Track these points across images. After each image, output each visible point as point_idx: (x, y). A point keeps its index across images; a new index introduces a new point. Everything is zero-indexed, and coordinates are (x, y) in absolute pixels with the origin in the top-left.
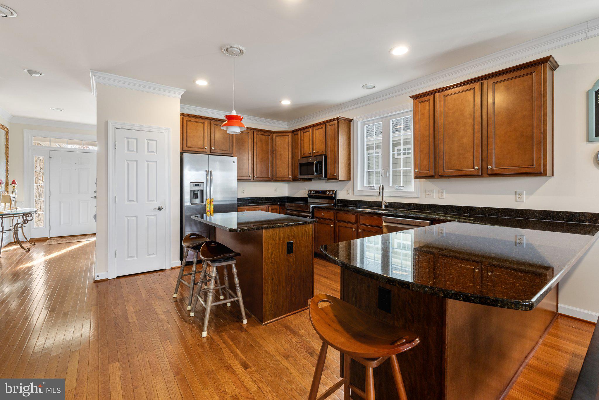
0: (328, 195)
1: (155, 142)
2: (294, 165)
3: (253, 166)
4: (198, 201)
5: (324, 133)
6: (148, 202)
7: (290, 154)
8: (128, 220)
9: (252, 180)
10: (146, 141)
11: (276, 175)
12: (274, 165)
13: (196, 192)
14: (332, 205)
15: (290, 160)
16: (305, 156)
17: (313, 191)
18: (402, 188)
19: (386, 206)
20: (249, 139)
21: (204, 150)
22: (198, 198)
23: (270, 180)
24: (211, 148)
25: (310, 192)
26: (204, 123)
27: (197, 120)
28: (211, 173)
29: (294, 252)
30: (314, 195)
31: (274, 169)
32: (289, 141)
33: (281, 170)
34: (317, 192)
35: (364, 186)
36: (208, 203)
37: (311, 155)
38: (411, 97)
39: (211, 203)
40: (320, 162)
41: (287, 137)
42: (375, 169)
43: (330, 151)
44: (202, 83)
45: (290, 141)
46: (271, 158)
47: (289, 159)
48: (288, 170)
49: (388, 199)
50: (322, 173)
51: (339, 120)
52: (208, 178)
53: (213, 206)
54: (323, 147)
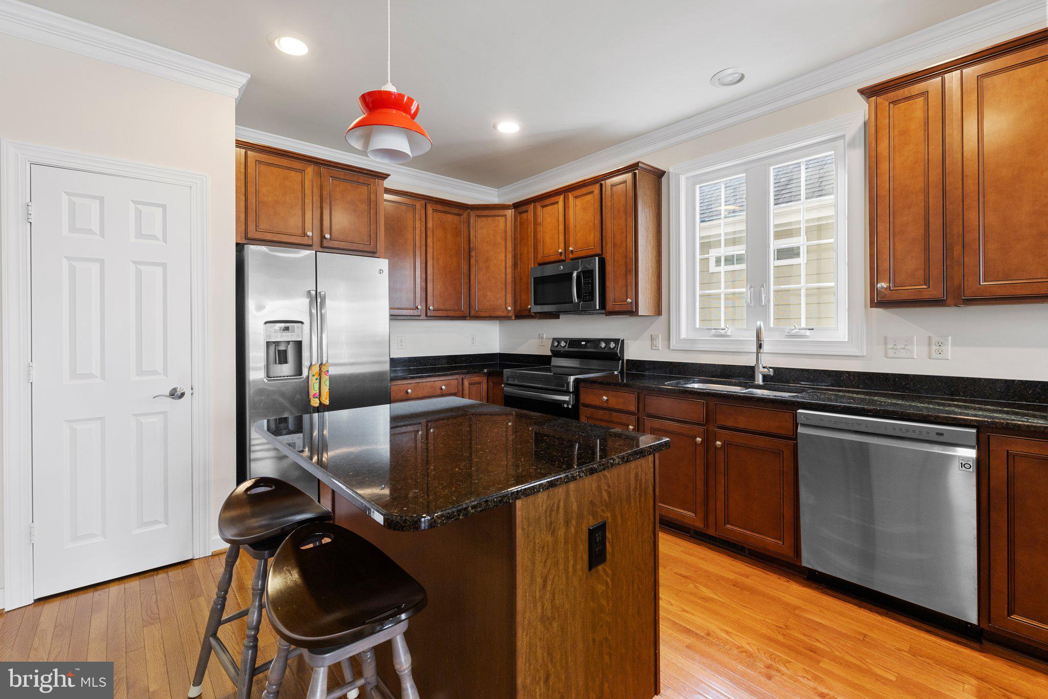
0: (603, 351)
1: (161, 209)
2: (518, 282)
3: (424, 284)
4: (286, 369)
5: (598, 205)
6: (139, 376)
7: (510, 256)
8: (74, 432)
9: (423, 317)
10: (132, 206)
11: (476, 305)
12: (472, 283)
13: (282, 348)
14: (616, 373)
15: (509, 271)
16: (547, 260)
17: (565, 340)
18: (808, 333)
19: (765, 377)
20: (414, 221)
21: (305, 241)
22: (286, 362)
23: (463, 318)
24: (323, 237)
25: (556, 344)
26: (302, 171)
27: (285, 162)
28: (323, 299)
29: (608, 557)
30: (567, 349)
31: (472, 291)
32: (506, 227)
33: (488, 293)
34: (574, 342)
35: (696, 329)
36: (313, 375)
37: (563, 257)
38: (862, 92)
39: (323, 375)
40: (588, 274)
41: (502, 220)
42: (726, 288)
43: (615, 245)
44: (292, 47)
45: (509, 228)
46: (465, 268)
47: (506, 268)
48: (504, 293)
49: (770, 360)
50: (592, 298)
51: (637, 171)
52: (314, 311)
53: (328, 383)
54: (593, 237)
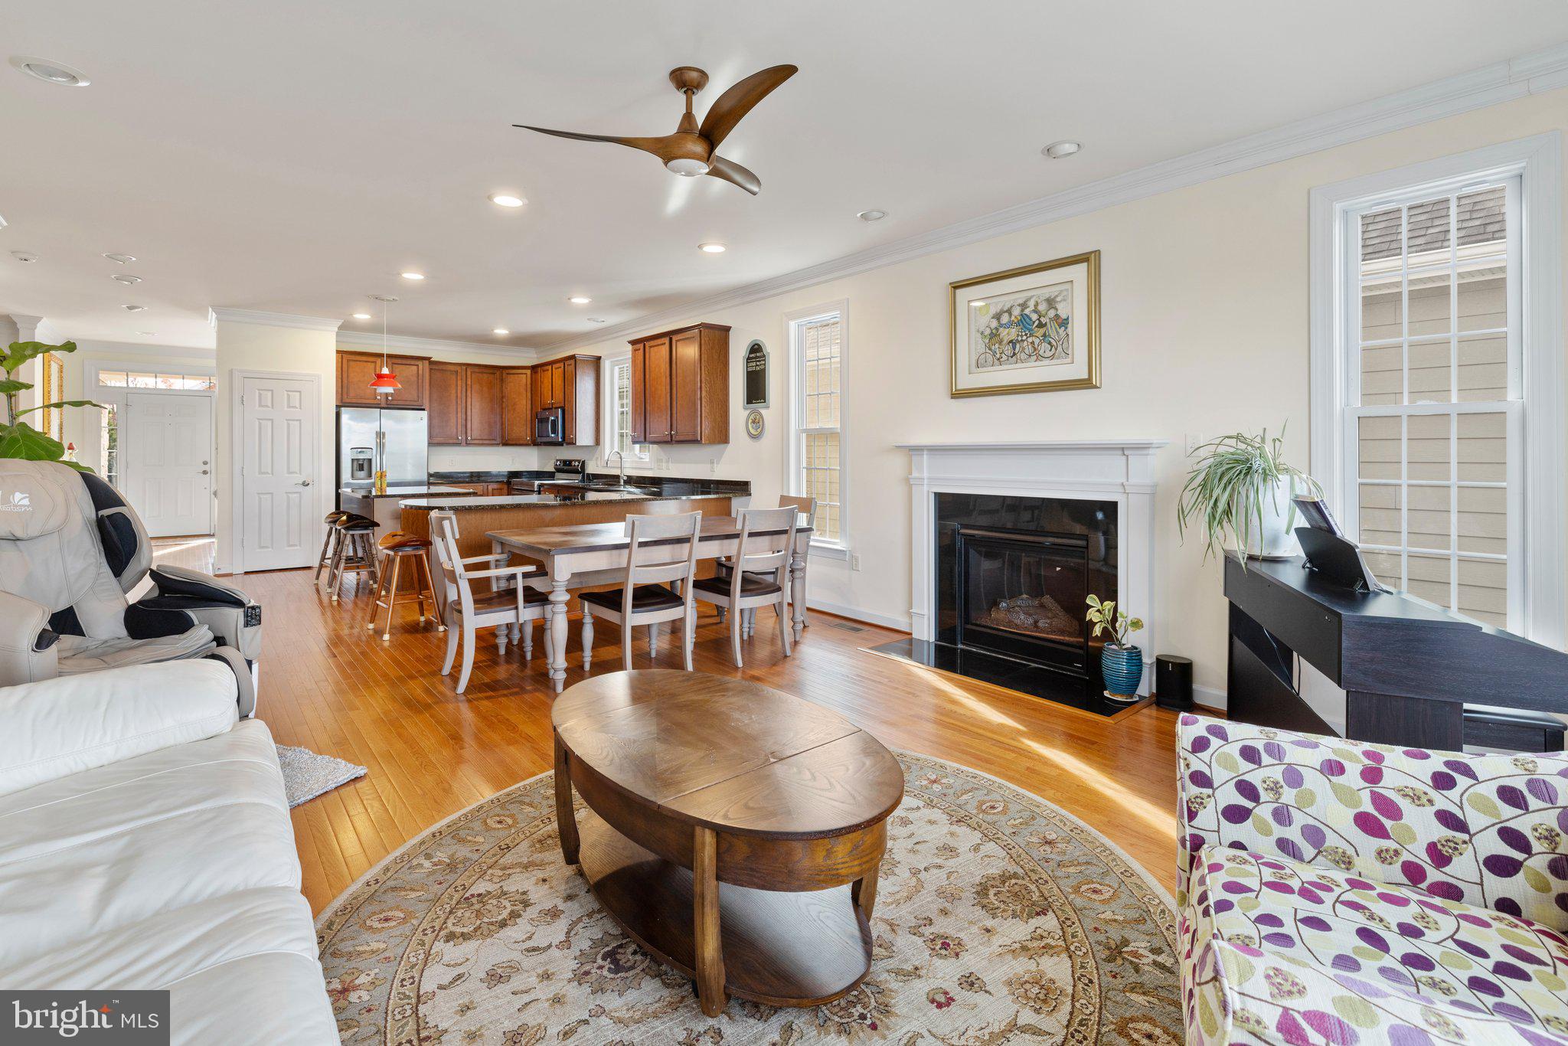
0: (575, 467)
1: (299, 393)
2: (531, 420)
3: (464, 422)
4: (362, 474)
5: (563, 375)
6: (287, 475)
7: (528, 402)
8: (260, 498)
9: (464, 443)
10: (286, 393)
11: (507, 436)
12: (503, 421)
13: (361, 462)
15: (528, 412)
16: (545, 407)
17: (558, 461)
20: (457, 381)
21: (376, 402)
22: (363, 471)
24: (387, 399)
25: (555, 463)
26: (375, 363)
27: (364, 358)
28: (384, 434)
30: (561, 467)
31: (503, 426)
32: (526, 381)
33: (517, 428)
34: (563, 462)
36: (377, 478)
37: (550, 406)
39: (383, 478)
40: (556, 419)
41: (523, 376)
43: (568, 402)
44: (362, 316)
45: (529, 382)
46: (497, 410)
47: (526, 410)
48: (525, 427)
50: (558, 435)
51: (576, 358)
52: (378, 441)
53: (386, 482)
54: (561, 396)
